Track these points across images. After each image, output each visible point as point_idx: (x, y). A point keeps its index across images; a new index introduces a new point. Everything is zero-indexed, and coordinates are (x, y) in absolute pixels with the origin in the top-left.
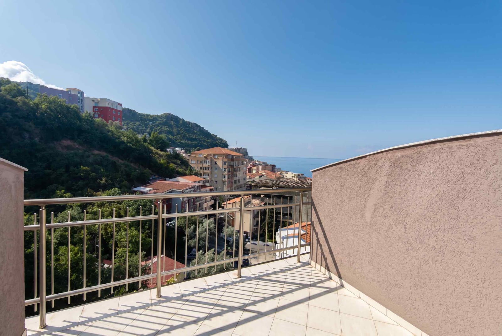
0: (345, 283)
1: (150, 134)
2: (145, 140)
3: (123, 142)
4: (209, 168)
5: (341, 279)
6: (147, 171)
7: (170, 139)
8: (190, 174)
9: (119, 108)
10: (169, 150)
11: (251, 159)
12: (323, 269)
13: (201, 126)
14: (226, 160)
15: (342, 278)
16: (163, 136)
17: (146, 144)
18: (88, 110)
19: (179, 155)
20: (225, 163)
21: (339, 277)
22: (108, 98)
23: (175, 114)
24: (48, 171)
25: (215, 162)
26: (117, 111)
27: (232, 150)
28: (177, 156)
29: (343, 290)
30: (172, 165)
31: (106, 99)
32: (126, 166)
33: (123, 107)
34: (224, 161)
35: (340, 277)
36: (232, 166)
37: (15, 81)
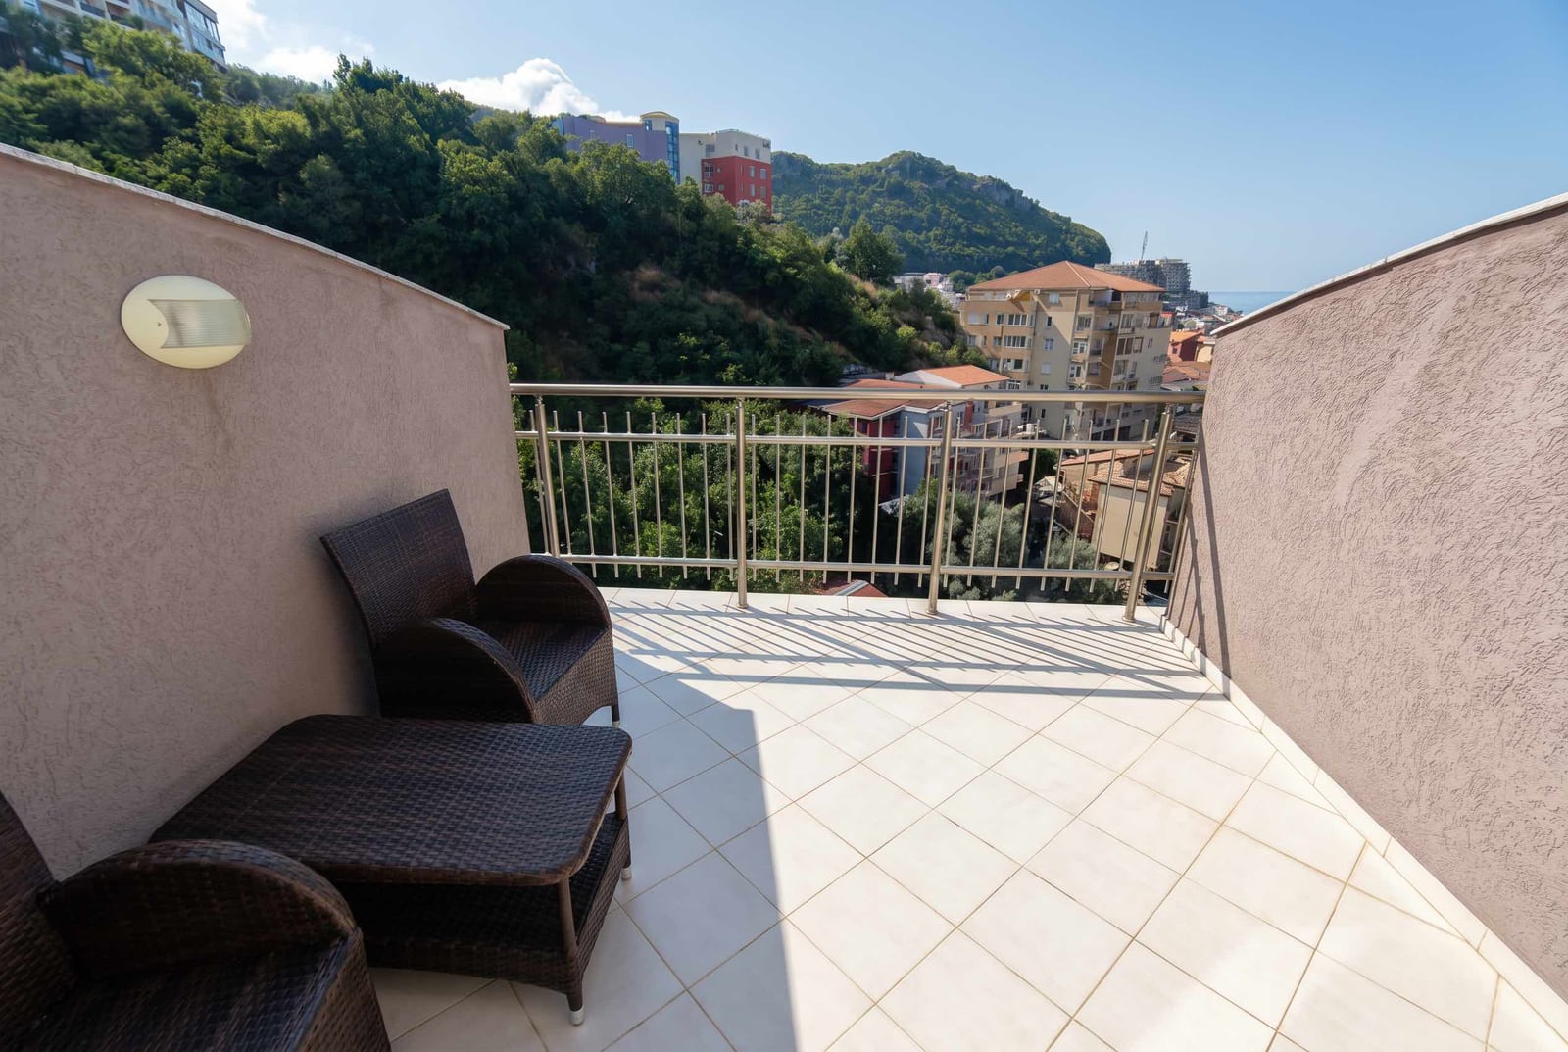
0: (1234, 689)
1: (845, 232)
2: (830, 254)
3: (772, 263)
4: (1024, 339)
5: (1230, 677)
6: (834, 348)
7: (905, 245)
8: (962, 361)
9: (765, 158)
10: (897, 281)
11: (1202, 303)
12: (1190, 646)
13: (1014, 187)
14: (1087, 311)
15: (1232, 676)
16: (887, 234)
17: (833, 266)
18: (689, 173)
19: (930, 297)
20: (1082, 323)
21: (1223, 672)
22: (735, 128)
23: (926, 154)
24: (618, 347)
25: (1050, 318)
26: (759, 165)
27: (1126, 271)
28: (922, 303)
29: (1224, 704)
30: (905, 331)
31: (730, 133)
32: (784, 335)
33: (774, 149)
34: (1080, 313)
35: (1227, 673)
36: (1112, 332)
37: (541, 115)
